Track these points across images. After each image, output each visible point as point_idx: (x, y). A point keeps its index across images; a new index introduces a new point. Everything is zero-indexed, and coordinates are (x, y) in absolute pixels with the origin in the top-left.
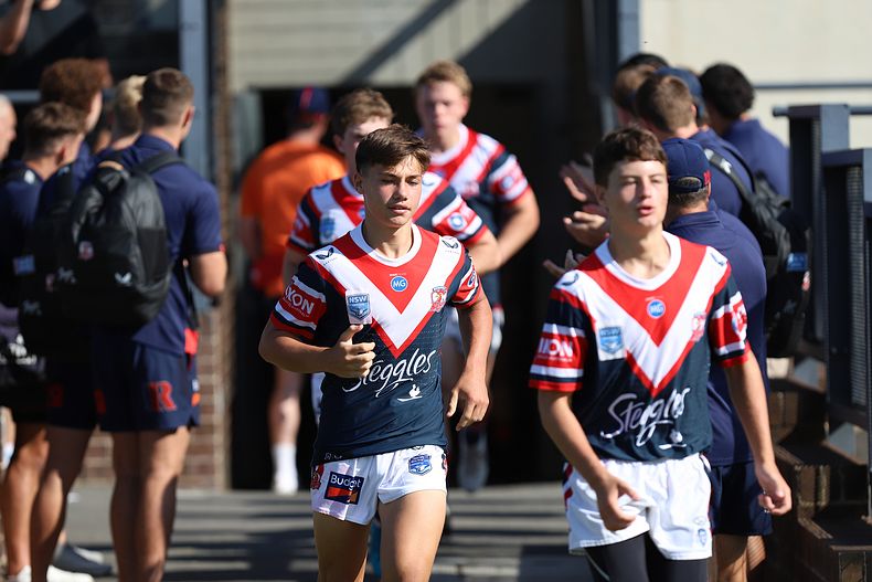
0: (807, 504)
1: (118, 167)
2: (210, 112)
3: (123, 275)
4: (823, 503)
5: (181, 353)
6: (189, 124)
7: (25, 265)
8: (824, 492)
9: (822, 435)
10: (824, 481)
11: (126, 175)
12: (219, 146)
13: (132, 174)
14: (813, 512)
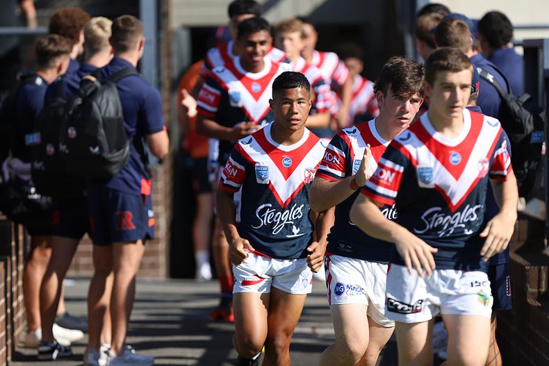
0: (534, 290)
1: (93, 79)
2: (158, 41)
3: (94, 148)
4: (543, 290)
5: (139, 194)
6: (142, 48)
7: (33, 139)
8: (544, 283)
9: (543, 247)
10: (544, 276)
11: (98, 84)
12: (164, 62)
13: (102, 83)
14: (537, 295)
